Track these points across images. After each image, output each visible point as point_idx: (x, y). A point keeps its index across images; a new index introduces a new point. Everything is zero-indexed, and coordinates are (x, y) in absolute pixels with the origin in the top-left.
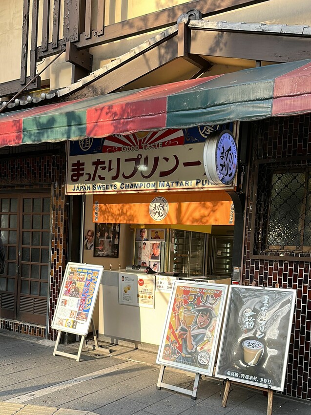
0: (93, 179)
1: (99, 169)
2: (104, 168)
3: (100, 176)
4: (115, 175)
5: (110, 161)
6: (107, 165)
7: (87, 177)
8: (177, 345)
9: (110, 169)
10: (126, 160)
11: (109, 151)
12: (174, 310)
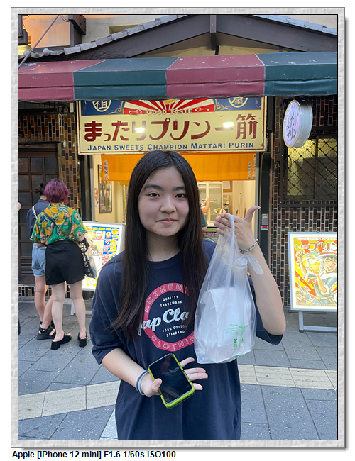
0: (114, 139)
1: (121, 130)
2: (126, 130)
3: (122, 138)
6: (130, 126)
7: (107, 137)
8: (310, 291)
10: (153, 123)
11: (132, 114)
12: (296, 259)
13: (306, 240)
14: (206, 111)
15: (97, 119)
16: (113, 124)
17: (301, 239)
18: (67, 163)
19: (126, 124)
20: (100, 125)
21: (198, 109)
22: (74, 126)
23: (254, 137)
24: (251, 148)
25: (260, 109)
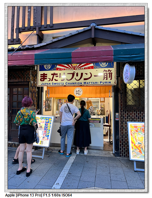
0: (52, 80)
1: (55, 77)
3: (55, 80)
7: (49, 80)
8: (139, 151)
9: (60, 77)
10: (68, 74)
11: (60, 70)
12: (132, 135)
13: (136, 125)
14: (90, 69)
15: (45, 72)
16: (52, 74)
17: (133, 125)
18: (32, 90)
19: (57, 74)
20: (47, 74)
21: (87, 68)
22: (36, 75)
23: (111, 79)
24: (110, 84)
25: (113, 67)
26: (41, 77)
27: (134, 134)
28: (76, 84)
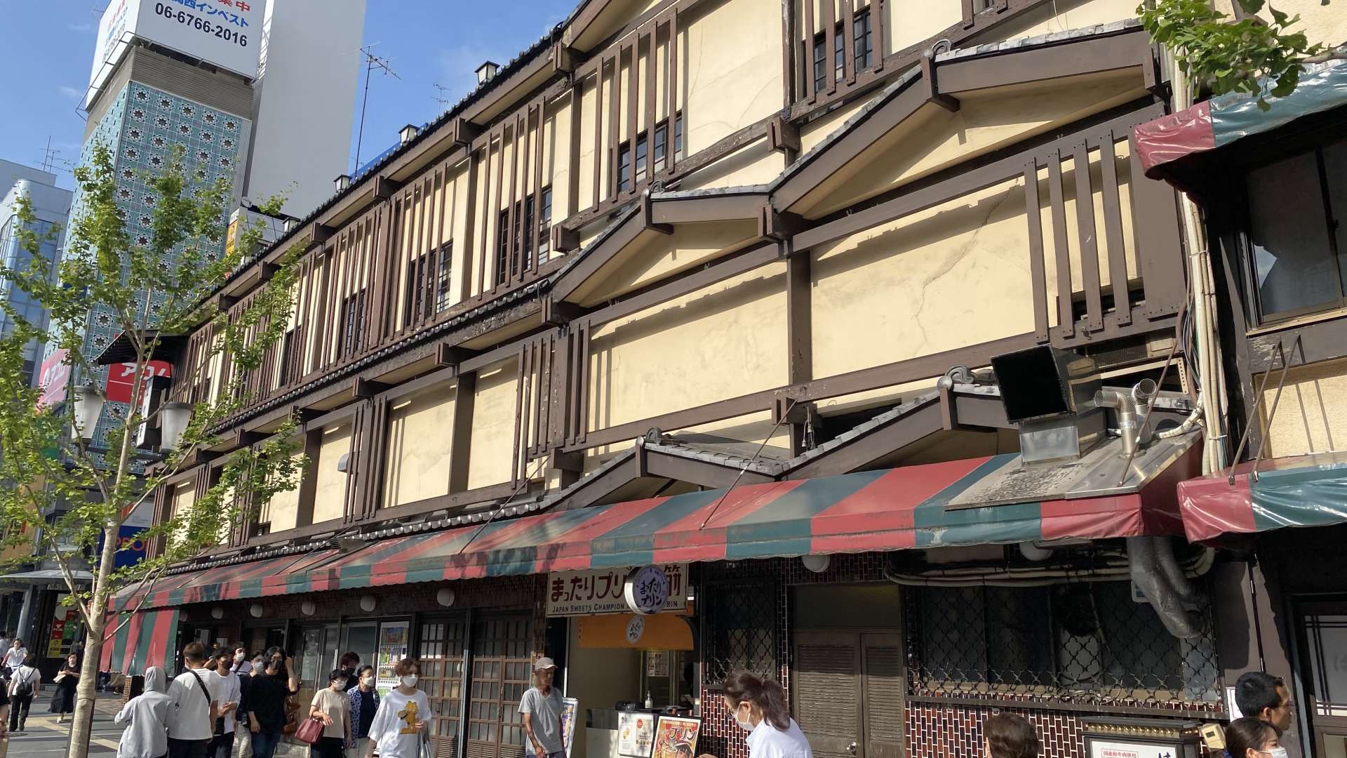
0: (571, 599)
1: (577, 588)
2: (580, 587)
3: (577, 596)
4: (589, 594)
5: (586, 579)
6: (583, 583)
7: (565, 596)
9: (586, 588)
16: (572, 581)
26: (554, 589)
27: (661, 745)
28: (613, 609)
